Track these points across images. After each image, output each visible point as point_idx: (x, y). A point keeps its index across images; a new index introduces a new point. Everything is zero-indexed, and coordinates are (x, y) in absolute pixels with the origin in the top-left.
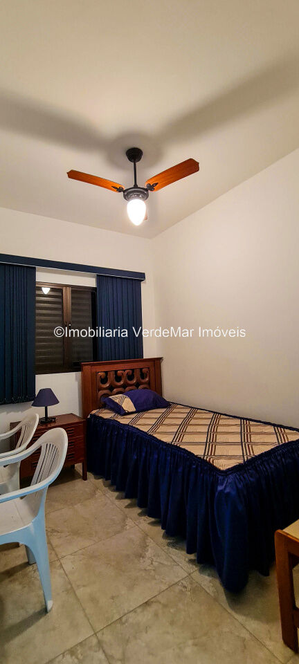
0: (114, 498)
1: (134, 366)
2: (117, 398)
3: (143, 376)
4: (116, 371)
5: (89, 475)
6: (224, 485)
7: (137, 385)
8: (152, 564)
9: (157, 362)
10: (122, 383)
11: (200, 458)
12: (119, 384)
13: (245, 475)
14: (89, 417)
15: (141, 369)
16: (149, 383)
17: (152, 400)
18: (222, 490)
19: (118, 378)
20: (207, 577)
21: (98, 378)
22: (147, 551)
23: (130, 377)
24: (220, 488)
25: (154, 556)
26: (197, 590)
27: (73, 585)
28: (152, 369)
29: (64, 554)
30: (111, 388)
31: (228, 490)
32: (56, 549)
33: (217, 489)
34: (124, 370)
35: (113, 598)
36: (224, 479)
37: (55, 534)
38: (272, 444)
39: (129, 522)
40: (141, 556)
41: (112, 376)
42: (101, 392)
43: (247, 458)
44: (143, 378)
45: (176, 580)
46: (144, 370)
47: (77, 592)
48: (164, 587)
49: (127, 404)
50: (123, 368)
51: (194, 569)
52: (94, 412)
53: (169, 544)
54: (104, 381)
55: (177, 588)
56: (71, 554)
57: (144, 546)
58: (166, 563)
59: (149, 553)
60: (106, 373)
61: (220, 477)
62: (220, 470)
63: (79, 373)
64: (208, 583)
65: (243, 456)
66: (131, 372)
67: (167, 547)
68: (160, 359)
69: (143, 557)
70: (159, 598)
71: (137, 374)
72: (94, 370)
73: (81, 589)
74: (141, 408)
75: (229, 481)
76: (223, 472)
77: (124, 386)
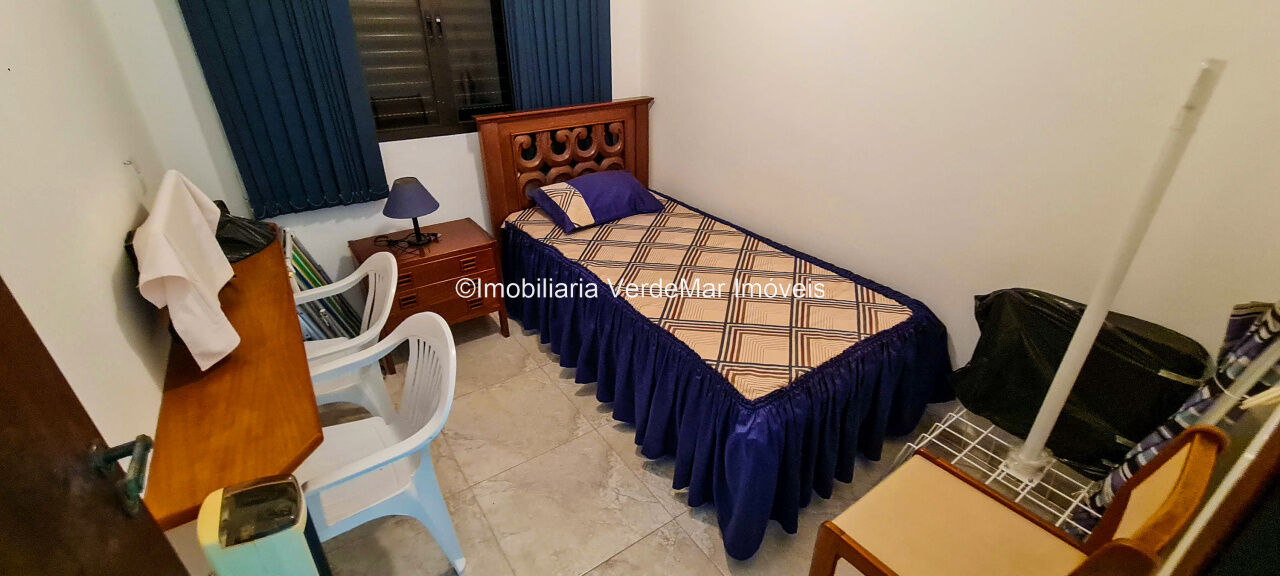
0: (557, 375)
1: (591, 118)
2: (558, 191)
3: (610, 139)
4: (553, 133)
5: (514, 326)
6: (749, 425)
7: (599, 158)
8: (617, 499)
9: (640, 109)
10: (566, 156)
11: (709, 366)
12: (560, 158)
13: (788, 406)
14: (503, 226)
15: (607, 126)
16: (622, 154)
17: (627, 197)
18: (741, 434)
19: (559, 148)
20: (700, 523)
21: (517, 148)
22: (611, 476)
23: (584, 143)
24: (741, 429)
25: (622, 486)
26: (683, 543)
27: (496, 533)
28: (630, 125)
29: (476, 479)
30: (545, 167)
31: (752, 436)
32: (467, 471)
33: (734, 429)
34: (571, 129)
35: (556, 554)
36: (749, 416)
37: (461, 441)
38: (847, 335)
39: (584, 425)
40: (602, 485)
41: (544, 142)
42: (524, 178)
43: (797, 371)
44: (611, 143)
45: (654, 527)
46: (615, 127)
47: (502, 543)
48: (634, 538)
49: (578, 211)
50: (568, 124)
51: (683, 509)
52: (512, 218)
53: (645, 466)
54: (529, 152)
55: (657, 539)
56: (489, 480)
57: (607, 470)
58: (639, 498)
59: (613, 482)
60: (533, 136)
61: (744, 412)
62: (743, 398)
63: (475, 135)
64: (703, 532)
65: (790, 366)
66: (584, 132)
67: (642, 470)
68: (646, 103)
69: (604, 487)
70: (627, 555)
71: (599, 136)
72: (506, 133)
73: (508, 538)
74: (605, 215)
75: (759, 420)
76: (748, 402)
77: (572, 162)
